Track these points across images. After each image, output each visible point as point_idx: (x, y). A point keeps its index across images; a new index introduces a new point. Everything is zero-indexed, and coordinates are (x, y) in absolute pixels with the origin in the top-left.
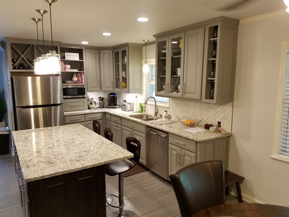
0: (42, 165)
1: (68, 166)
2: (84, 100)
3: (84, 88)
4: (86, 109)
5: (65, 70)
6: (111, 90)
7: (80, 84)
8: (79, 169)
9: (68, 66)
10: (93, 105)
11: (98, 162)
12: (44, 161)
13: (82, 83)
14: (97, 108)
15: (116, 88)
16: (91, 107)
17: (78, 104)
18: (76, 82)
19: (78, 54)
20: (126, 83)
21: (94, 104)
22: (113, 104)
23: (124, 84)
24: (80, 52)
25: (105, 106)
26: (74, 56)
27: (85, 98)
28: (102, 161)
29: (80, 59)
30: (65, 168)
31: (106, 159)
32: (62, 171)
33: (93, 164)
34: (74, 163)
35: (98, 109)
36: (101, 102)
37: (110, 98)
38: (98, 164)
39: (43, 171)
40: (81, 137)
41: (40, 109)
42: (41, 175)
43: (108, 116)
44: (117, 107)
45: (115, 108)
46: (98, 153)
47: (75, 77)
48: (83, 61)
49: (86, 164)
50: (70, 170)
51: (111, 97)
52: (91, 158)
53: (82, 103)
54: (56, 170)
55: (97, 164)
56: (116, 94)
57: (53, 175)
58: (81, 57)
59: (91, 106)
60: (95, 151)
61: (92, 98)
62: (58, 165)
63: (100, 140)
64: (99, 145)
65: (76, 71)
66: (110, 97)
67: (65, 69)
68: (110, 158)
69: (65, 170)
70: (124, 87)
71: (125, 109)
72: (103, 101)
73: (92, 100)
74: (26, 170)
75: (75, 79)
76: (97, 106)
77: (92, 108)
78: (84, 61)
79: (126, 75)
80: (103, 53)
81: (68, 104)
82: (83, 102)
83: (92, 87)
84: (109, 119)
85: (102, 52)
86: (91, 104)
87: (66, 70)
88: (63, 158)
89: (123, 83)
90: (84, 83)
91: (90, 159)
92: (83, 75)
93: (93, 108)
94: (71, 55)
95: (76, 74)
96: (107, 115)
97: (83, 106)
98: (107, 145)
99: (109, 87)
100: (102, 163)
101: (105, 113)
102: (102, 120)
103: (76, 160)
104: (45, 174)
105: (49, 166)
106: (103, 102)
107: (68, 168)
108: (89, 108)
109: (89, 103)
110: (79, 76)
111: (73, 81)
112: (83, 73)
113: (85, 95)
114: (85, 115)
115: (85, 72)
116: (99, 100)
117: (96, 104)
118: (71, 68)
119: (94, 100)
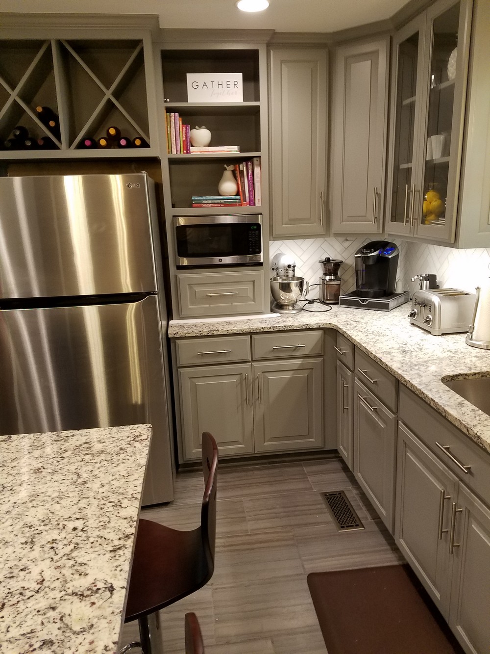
3: (259, 226)
4: (263, 310)
5: (188, 151)
6: (371, 230)
7: (245, 208)
9: (203, 134)
10: (290, 291)
13: (252, 202)
14: (312, 302)
15: (394, 218)
16: (286, 302)
17: (234, 289)
18: (229, 202)
19: (238, 77)
20: (442, 194)
21: (295, 290)
22: (376, 289)
23: (432, 200)
25: (341, 297)
26: (225, 85)
27: (261, 264)
29: (245, 99)
36: (328, 278)
37: (367, 266)
43: (343, 348)
44: (392, 303)
45: (385, 307)
47: (230, 180)
48: (258, 107)
51: (371, 262)
53: (249, 287)
56: (393, 247)
59: (284, 297)
61: (289, 266)
65: (232, 151)
66: (365, 259)
67: (189, 143)
70: (432, 217)
71: (428, 321)
72: (335, 274)
73: (290, 274)
75: (228, 186)
76: (314, 293)
77: (288, 305)
78: (263, 103)
79: (446, 150)
80: (346, 59)
81: (198, 289)
82: (254, 282)
83: (290, 220)
84: (349, 361)
85: (342, 54)
86: (286, 287)
87: (192, 149)
89: (430, 195)
90: (258, 204)
92: (257, 170)
93: (293, 306)
94: (209, 84)
95: (230, 166)
97: (252, 297)
99: (363, 218)
102: (320, 360)
106: (337, 279)
108: (278, 306)
109: (277, 286)
110: (242, 172)
111: (220, 195)
112: (255, 159)
113: (262, 254)
114: (254, 336)
115: (264, 153)
116: (320, 273)
117: (305, 287)
118: (214, 142)
119: (298, 274)
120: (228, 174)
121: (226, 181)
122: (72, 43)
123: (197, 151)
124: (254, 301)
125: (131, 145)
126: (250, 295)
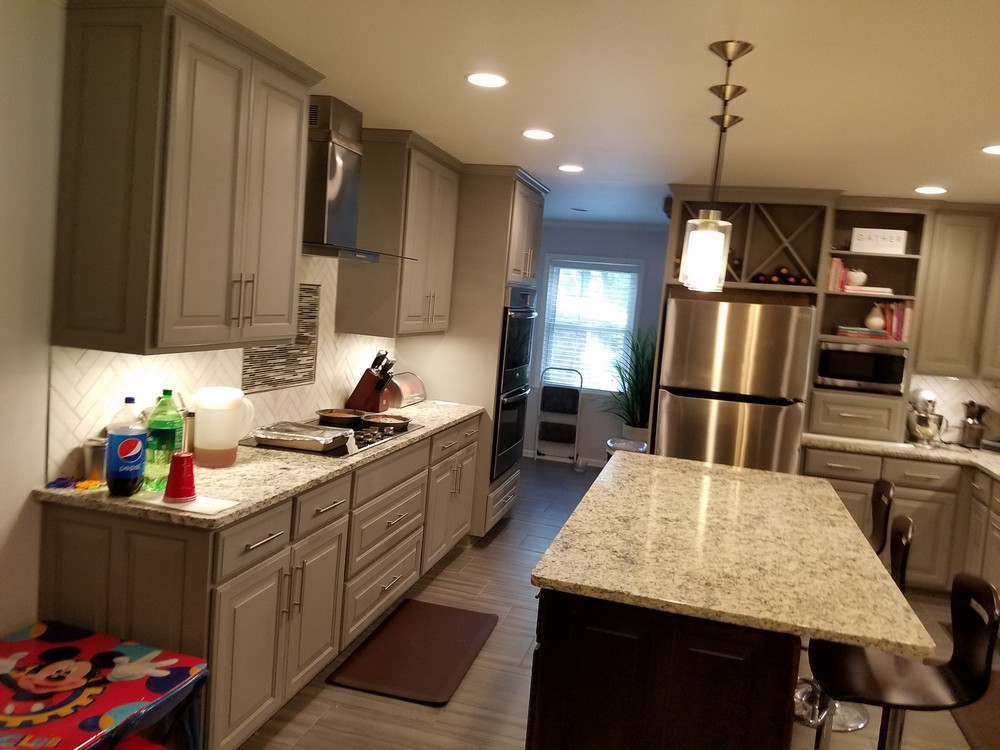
0: (603, 556)
1: (664, 588)
2: (897, 401)
3: (902, 360)
4: (896, 438)
5: (842, 287)
7: (890, 342)
8: (692, 612)
9: (859, 276)
10: (927, 425)
11: (767, 615)
12: (616, 549)
13: (899, 337)
14: (950, 443)
16: (921, 436)
17: (869, 414)
18: (875, 335)
19: (903, 234)
21: (933, 426)
24: (912, 225)
26: (888, 239)
27: (900, 394)
28: (783, 618)
29: (906, 253)
30: (651, 590)
31: (807, 618)
32: (636, 592)
33: (745, 613)
34: (690, 587)
35: (953, 447)
36: (970, 421)
38: (762, 623)
39: (589, 572)
40: (788, 522)
41: (744, 409)
42: (576, 580)
43: (981, 484)
46: (797, 589)
47: (878, 316)
48: (918, 260)
49: (723, 605)
50: (662, 601)
52: (758, 594)
53: (884, 414)
54: (623, 585)
55: (758, 620)
57: (606, 597)
58: (914, 245)
59: (919, 430)
60: (794, 579)
61: (930, 401)
62: (640, 574)
63: (849, 549)
64: (827, 567)
65: (887, 292)
67: (844, 282)
68: (822, 622)
69: (644, 595)
72: (979, 419)
73: (930, 407)
74: (554, 553)
75: (876, 321)
76: (953, 435)
77: (923, 439)
78: (923, 258)
81: (830, 408)
82: (890, 410)
83: (937, 358)
84: (985, 497)
86: (923, 421)
87: (847, 287)
88: (673, 561)
90: (905, 338)
91: (752, 597)
92: (908, 311)
93: (929, 441)
94: (874, 238)
95: (881, 305)
96: (980, 477)
97: (886, 424)
98: (855, 576)
100: (779, 624)
101: (971, 470)
102: (953, 496)
103: (704, 582)
104: (586, 583)
105: (617, 565)
106: (980, 423)
107: (661, 593)
108: (912, 438)
109: (914, 419)
110: (892, 311)
111: (865, 327)
112: (908, 303)
113: (902, 385)
114: (886, 459)
115: (918, 298)
116: (961, 415)
117: (944, 426)
118: (868, 283)
119: (938, 411)
120: (877, 310)
121: (874, 316)
122: (766, 206)
123: (850, 290)
124: (888, 428)
125: (798, 282)
126: (885, 420)
